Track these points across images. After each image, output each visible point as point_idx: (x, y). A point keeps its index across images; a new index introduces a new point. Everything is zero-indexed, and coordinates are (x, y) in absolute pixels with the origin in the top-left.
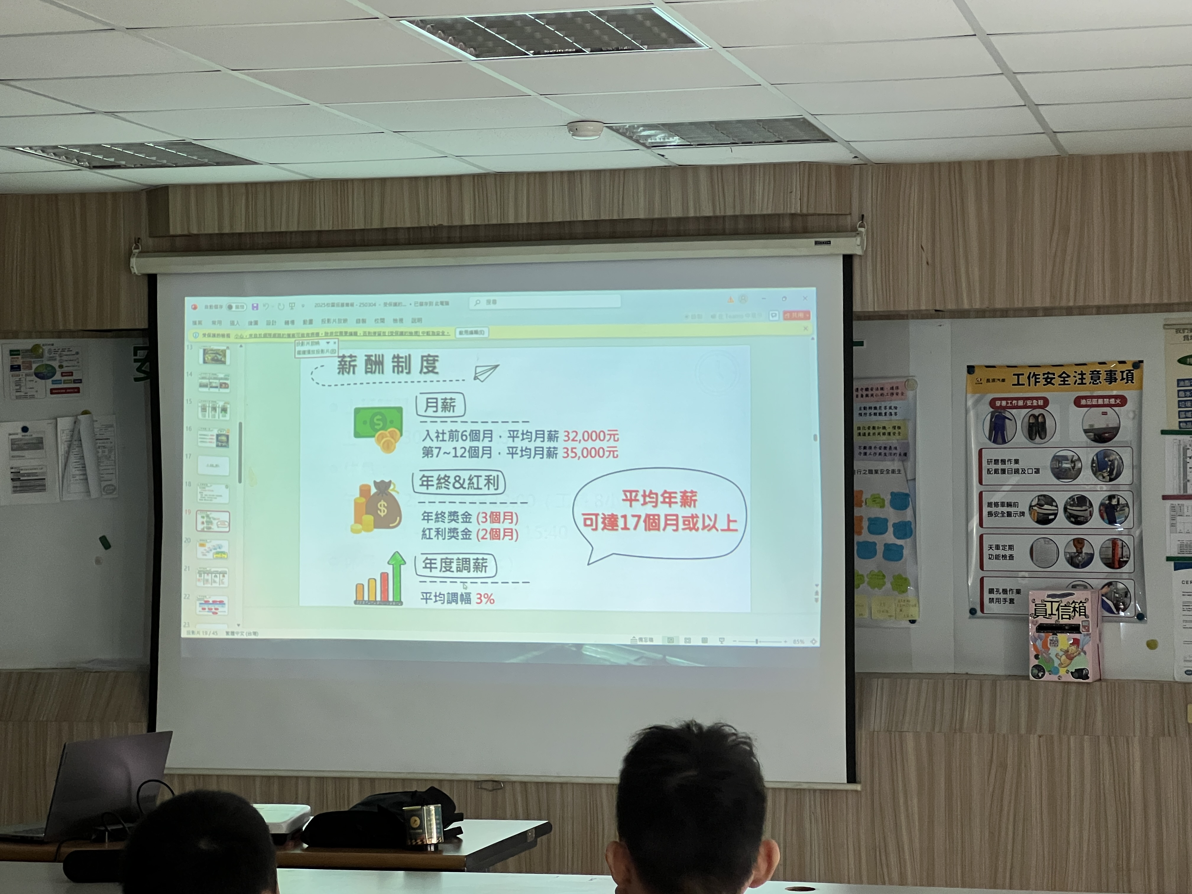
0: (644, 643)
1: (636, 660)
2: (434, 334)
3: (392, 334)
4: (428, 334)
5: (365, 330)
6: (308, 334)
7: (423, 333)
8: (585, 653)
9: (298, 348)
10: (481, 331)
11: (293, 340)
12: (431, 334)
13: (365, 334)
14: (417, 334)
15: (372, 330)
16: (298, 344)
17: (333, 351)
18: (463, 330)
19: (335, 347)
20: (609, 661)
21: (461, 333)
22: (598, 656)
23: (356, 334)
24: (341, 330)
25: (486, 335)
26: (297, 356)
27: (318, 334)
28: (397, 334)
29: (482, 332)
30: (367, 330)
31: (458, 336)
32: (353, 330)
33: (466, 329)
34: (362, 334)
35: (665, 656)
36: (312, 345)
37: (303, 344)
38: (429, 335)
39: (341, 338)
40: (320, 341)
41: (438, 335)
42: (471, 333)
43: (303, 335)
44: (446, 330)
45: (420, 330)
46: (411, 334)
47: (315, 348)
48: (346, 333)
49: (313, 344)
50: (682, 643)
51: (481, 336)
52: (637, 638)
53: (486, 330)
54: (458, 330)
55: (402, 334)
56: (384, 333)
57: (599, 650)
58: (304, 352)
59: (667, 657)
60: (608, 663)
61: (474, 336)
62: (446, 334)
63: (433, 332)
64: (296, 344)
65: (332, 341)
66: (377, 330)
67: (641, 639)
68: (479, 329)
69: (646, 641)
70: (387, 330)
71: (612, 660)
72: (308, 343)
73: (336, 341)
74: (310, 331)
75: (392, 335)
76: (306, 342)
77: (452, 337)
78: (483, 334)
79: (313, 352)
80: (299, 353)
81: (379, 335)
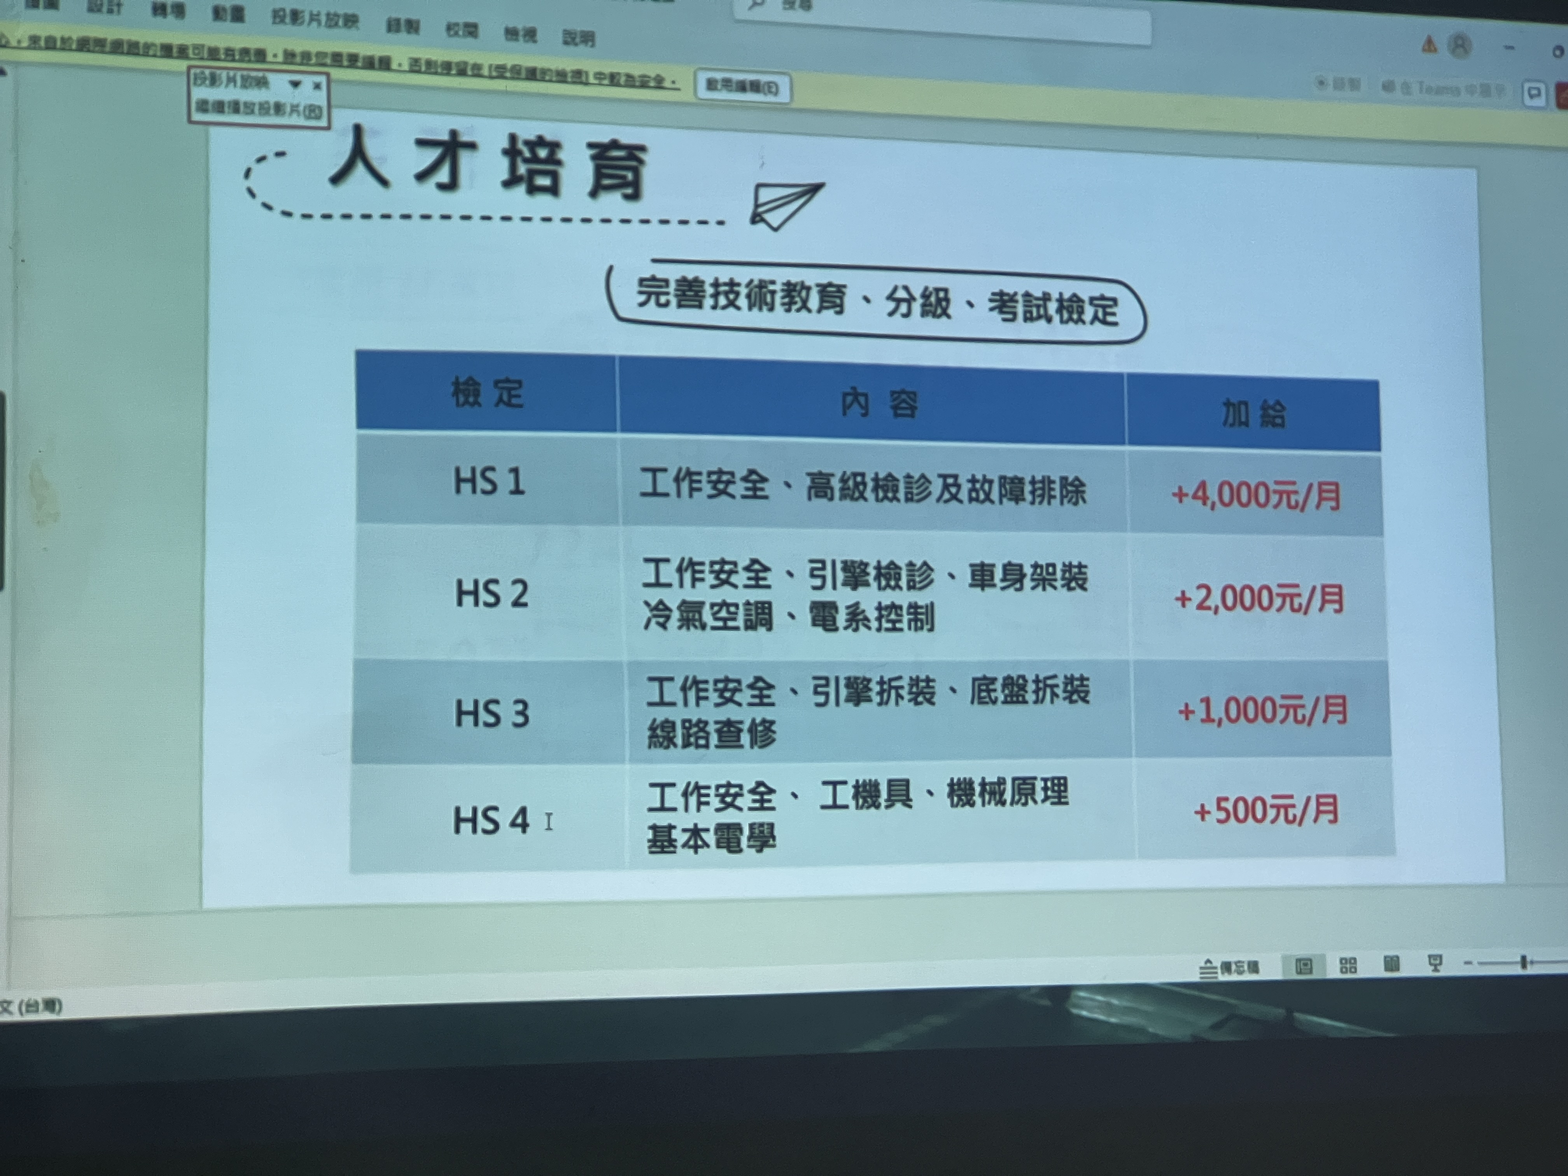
0: (1234, 977)
1: (1216, 1027)
2: (631, 82)
3: (500, 72)
4: (613, 80)
5: (416, 55)
6: (230, 53)
7: (599, 76)
8: (1075, 1011)
9: (200, 93)
10: (769, 84)
11: (181, 65)
12: (623, 80)
13: (415, 66)
14: (579, 77)
15: (439, 55)
16: (200, 80)
17: (313, 111)
18: (719, 76)
19: (320, 99)
20: (1141, 1031)
21: (711, 85)
22: (1113, 1020)
23: (385, 64)
24: (337, 49)
25: (784, 96)
26: (197, 116)
27: (261, 55)
28: (516, 73)
29: (771, 88)
30: (425, 54)
31: (704, 93)
32: (377, 51)
33: (727, 75)
34: (406, 67)
35: (1290, 1012)
36: (244, 86)
37: (214, 81)
38: (618, 85)
39: (336, 73)
40: (271, 77)
41: (644, 85)
42: (742, 87)
43: (213, 54)
44: (669, 72)
45: (591, 65)
46: (561, 77)
47: (254, 95)
48: (353, 60)
49: (247, 83)
50: (1333, 972)
51: (770, 98)
52: (1217, 963)
53: (783, 82)
54: (703, 77)
55: (532, 74)
56: (477, 67)
57: (1115, 1002)
58: (220, 107)
59: (1298, 1015)
60: (1142, 1040)
61: (750, 97)
62: (667, 84)
63: (629, 76)
64: (192, 79)
65: (308, 81)
66: (455, 57)
67: (1226, 967)
68: (764, 78)
69: (1240, 973)
70: (487, 59)
71: (1151, 1030)
72: (231, 80)
73: (322, 79)
74: (238, 43)
75: (501, 77)
76: (224, 74)
77: (685, 95)
78: (776, 94)
79: (249, 108)
80: (203, 106)
81: (462, 73)
